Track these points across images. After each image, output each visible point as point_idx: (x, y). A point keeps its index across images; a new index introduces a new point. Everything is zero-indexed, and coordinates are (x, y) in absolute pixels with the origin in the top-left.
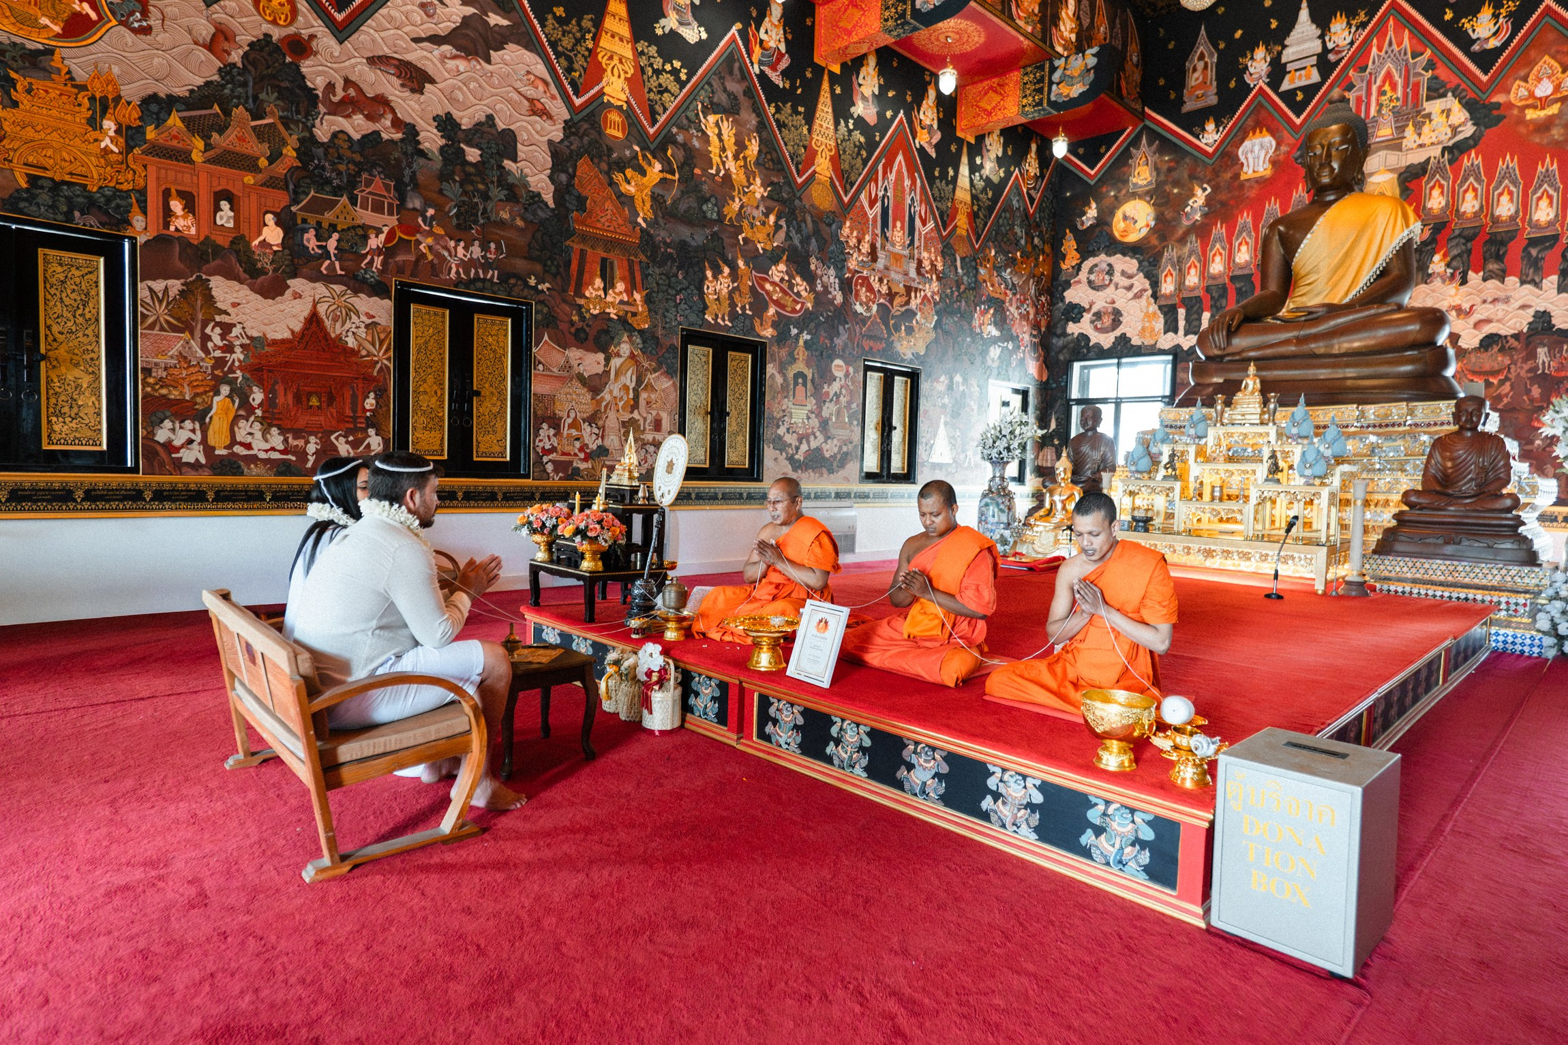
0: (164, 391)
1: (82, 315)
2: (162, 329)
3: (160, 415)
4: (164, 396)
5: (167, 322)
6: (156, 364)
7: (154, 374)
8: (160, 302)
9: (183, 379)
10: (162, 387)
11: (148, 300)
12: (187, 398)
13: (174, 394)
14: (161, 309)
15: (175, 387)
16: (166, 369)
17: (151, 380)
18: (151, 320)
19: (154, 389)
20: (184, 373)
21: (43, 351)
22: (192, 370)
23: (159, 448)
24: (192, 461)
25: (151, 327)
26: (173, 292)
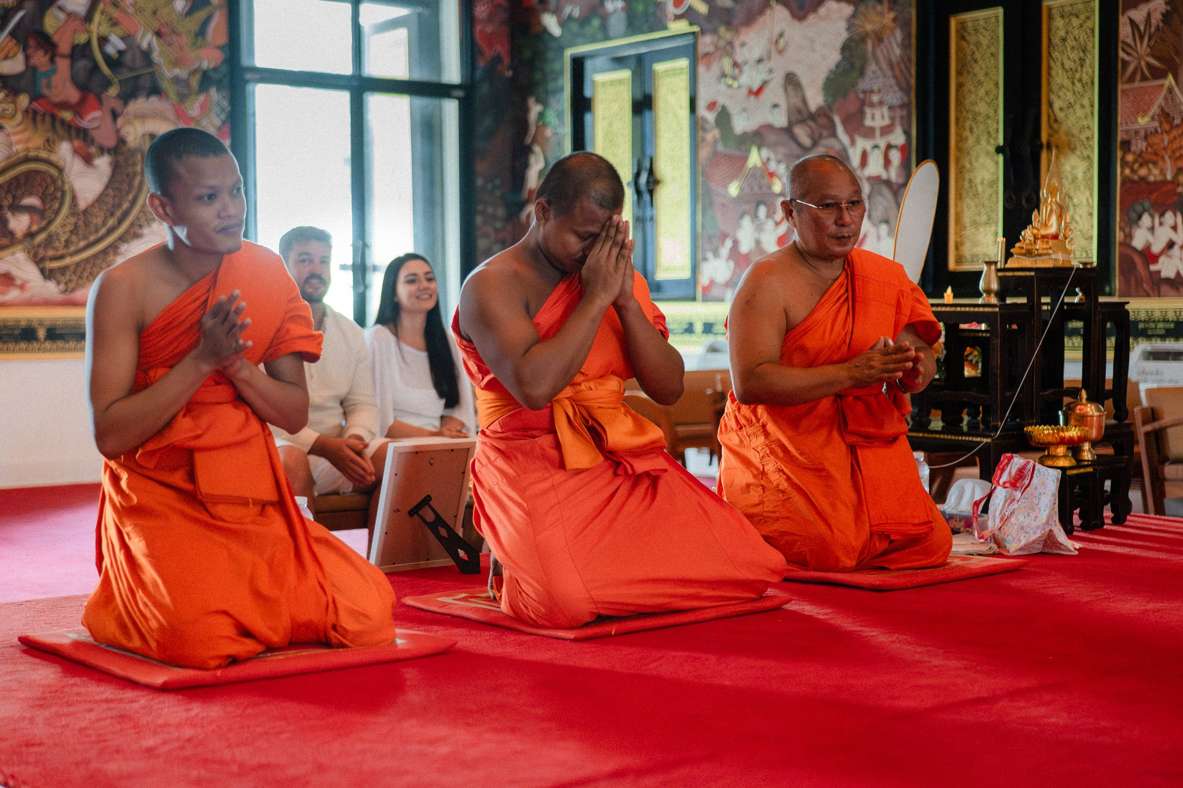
0: (1143, 172)
1: (1080, 80)
2: (1144, 78)
3: (1139, 208)
4: (1143, 179)
5: (1149, 65)
6: (1137, 132)
7: (1133, 148)
8: (1142, 38)
9: (1165, 149)
10: (1141, 165)
11: (1130, 40)
12: (1169, 177)
13: (1154, 175)
14: (1143, 48)
15: (1155, 163)
16: (1146, 138)
17: (1130, 158)
18: (1131, 68)
19: (1133, 171)
20: (1166, 138)
21: (1044, 138)
22: (1175, 133)
23: (1138, 260)
24: (1172, 275)
25: (1131, 79)
26: (1156, 18)
